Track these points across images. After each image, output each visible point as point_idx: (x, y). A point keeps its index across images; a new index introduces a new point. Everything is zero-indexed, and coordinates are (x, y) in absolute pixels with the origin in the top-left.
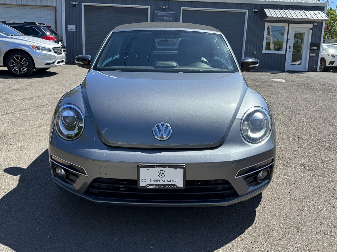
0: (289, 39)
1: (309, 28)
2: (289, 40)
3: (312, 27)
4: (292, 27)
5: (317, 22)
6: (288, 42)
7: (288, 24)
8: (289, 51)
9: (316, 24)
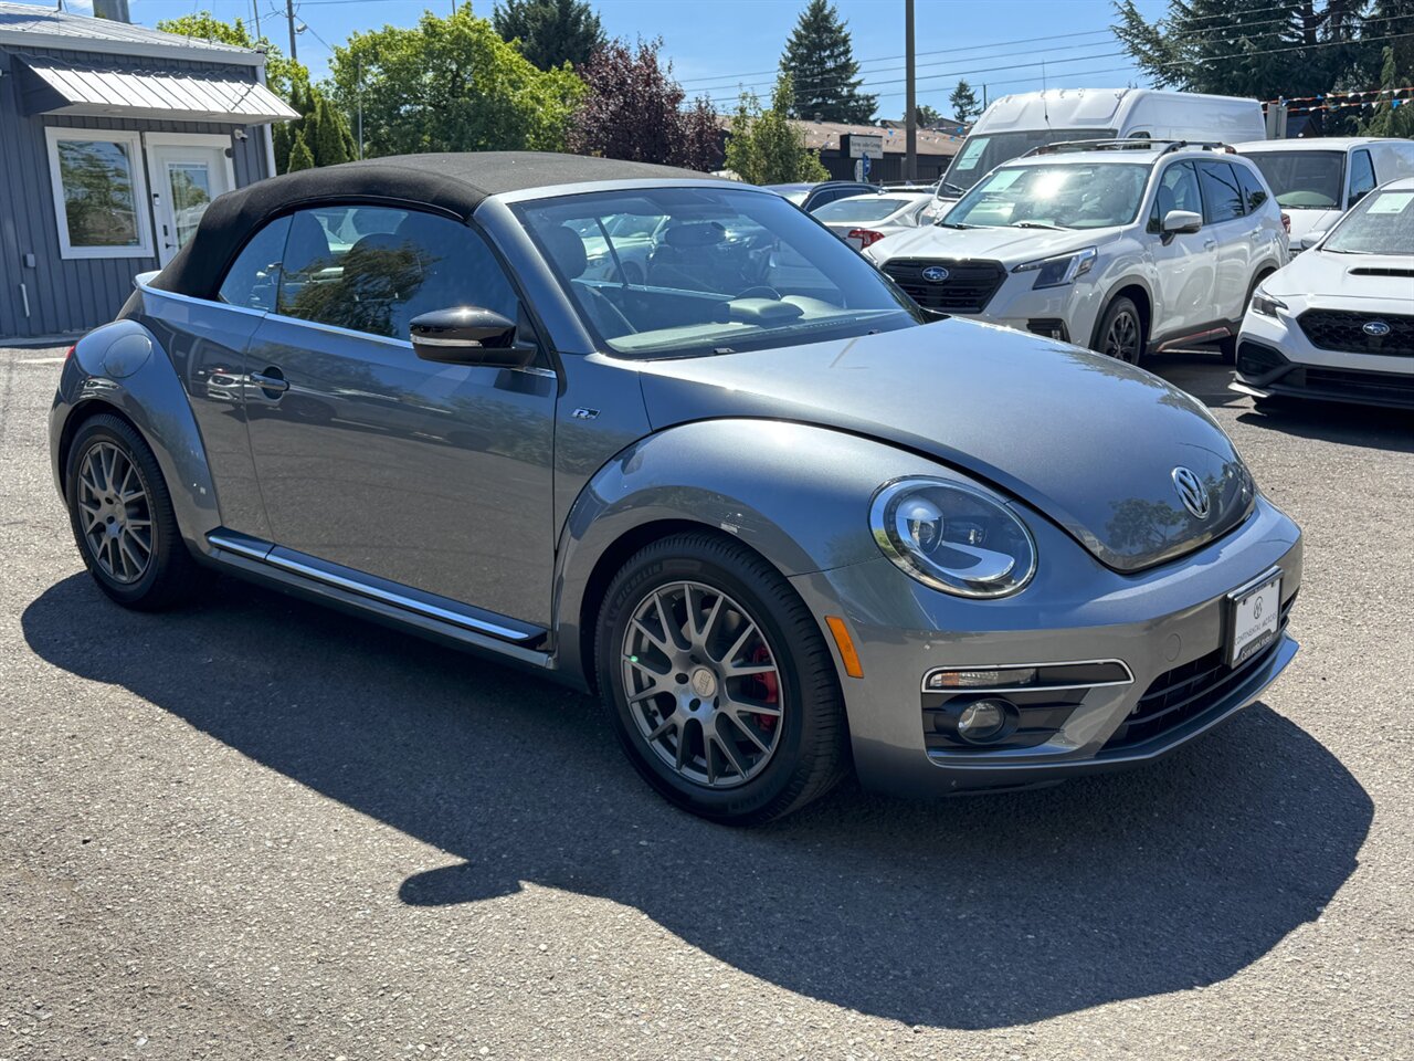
0: (156, 196)
1: (220, 150)
2: (157, 201)
3: (230, 146)
4: (155, 146)
5: (243, 127)
6: (154, 207)
7: (138, 133)
8: (167, 246)
9: (239, 133)
